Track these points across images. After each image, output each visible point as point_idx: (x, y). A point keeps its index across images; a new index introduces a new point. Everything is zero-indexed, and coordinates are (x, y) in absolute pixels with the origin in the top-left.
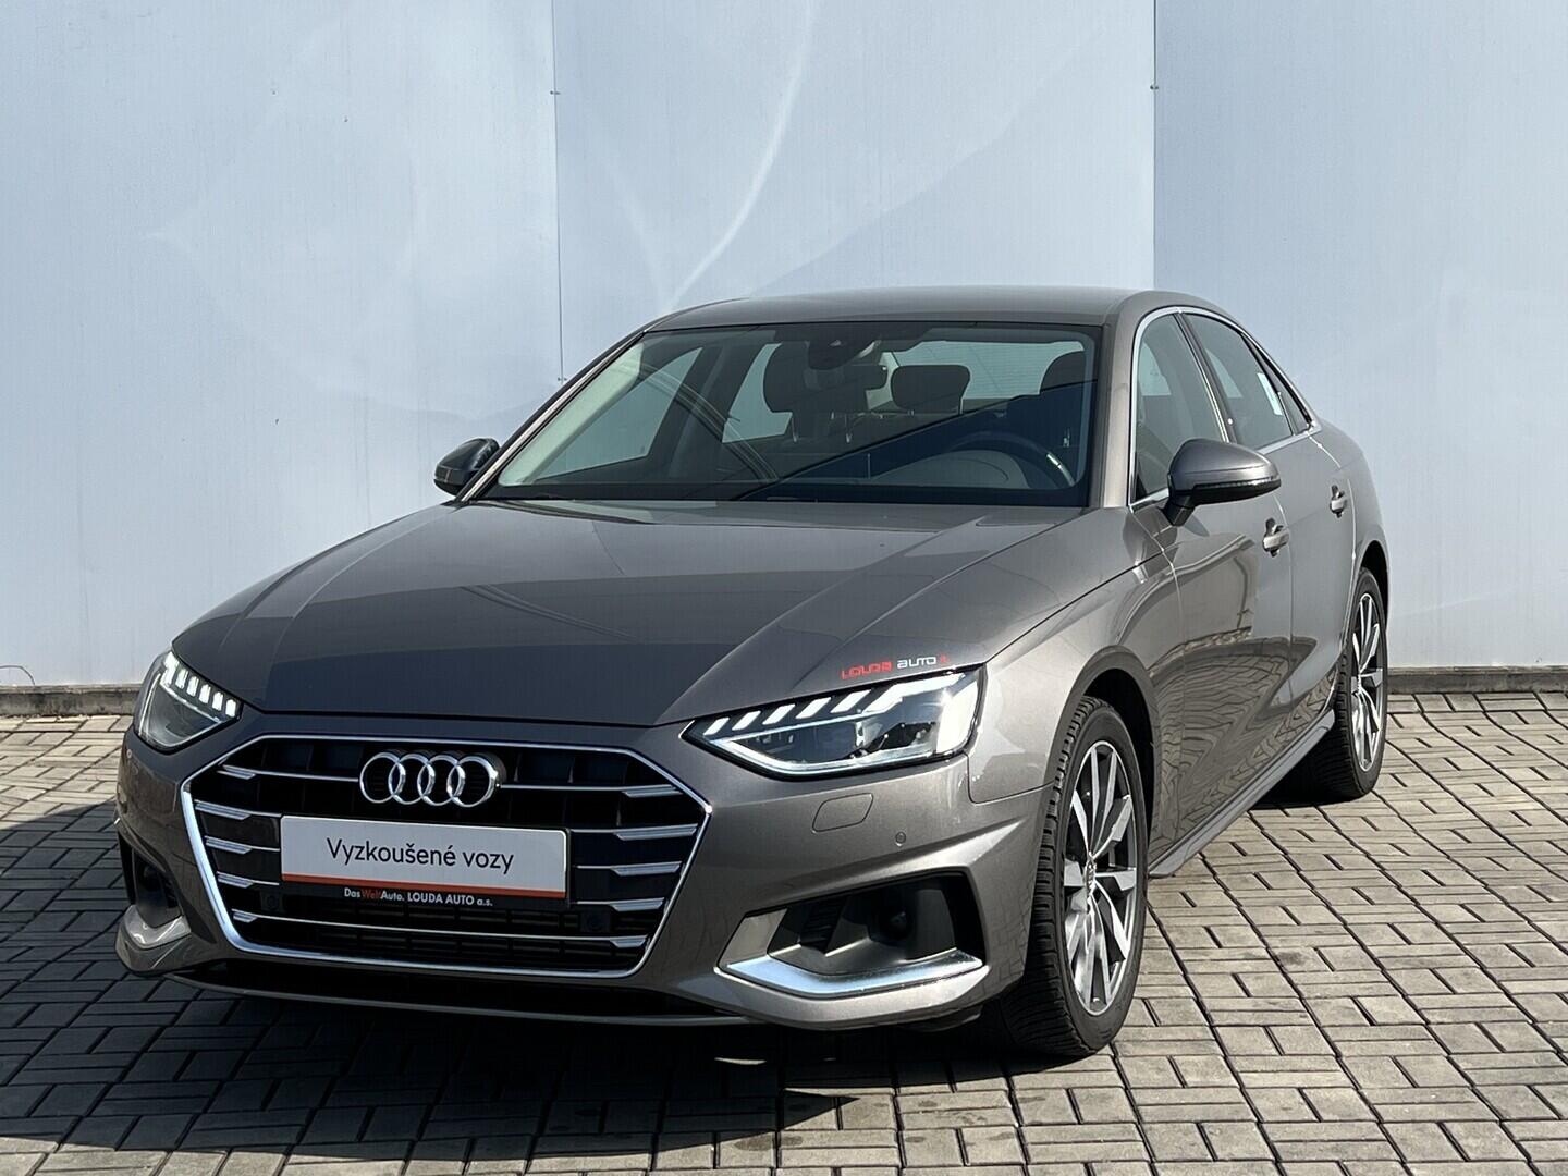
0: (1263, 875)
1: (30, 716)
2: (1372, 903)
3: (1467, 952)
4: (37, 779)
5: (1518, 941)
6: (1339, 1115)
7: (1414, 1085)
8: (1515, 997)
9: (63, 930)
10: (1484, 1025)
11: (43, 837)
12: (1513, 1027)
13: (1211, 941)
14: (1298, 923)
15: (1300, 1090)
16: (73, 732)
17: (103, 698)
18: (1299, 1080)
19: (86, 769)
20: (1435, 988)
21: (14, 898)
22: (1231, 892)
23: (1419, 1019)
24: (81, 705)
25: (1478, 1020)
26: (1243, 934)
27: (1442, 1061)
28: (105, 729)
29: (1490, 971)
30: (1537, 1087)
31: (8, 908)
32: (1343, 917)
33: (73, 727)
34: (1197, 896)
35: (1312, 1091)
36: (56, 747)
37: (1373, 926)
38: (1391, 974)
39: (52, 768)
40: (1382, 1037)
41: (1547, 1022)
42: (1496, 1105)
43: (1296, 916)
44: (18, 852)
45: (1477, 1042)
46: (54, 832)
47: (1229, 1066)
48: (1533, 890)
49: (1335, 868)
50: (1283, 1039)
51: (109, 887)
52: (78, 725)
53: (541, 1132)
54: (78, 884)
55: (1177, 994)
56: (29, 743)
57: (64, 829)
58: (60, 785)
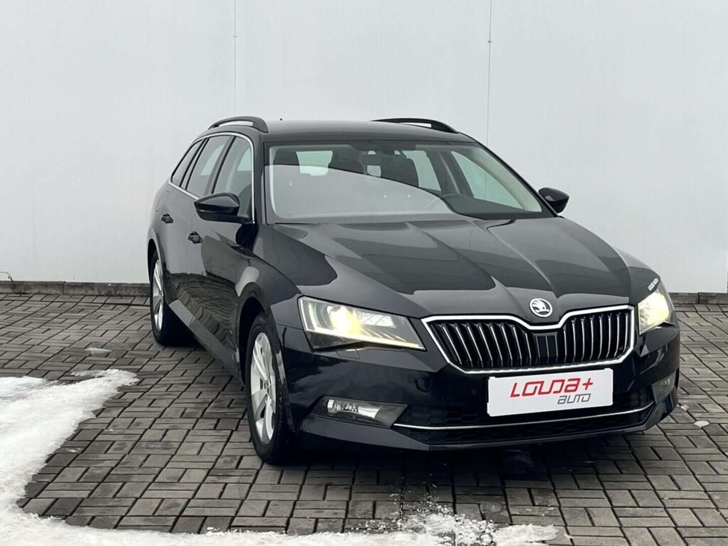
4: (5, 321)
16: (26, 301)
17: (40, 287)
19: (26, 317)
24: (31, 290)
28: (39, 300)
33: (26, 299)
36: (17, 307)
39: (12, 316)
51: (18, 368)
52: (28, 298)
53: (153, 481)
54: (6, 366)
56: (7, 305)
57: (7, 343)
58: (12, 324)
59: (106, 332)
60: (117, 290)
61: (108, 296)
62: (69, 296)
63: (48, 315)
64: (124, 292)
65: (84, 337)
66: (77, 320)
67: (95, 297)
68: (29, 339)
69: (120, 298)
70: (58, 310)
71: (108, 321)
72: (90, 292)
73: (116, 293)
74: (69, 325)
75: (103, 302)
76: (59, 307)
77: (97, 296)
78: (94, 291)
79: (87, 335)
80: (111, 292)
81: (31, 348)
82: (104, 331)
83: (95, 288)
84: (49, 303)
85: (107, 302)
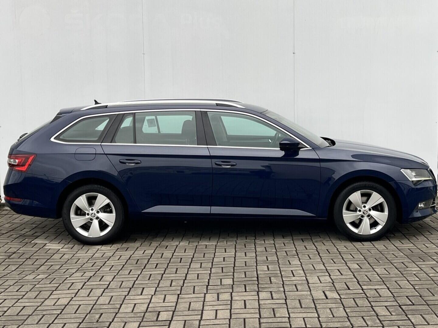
0: (310, 255)
2: (335, 263)
3: (355, 277)
4: (9, 228)
5: (369, 274)
6: (312, 325)
7: (334, 317)
8: (364, 290)
10: (355, 299)
12: (362, 300)
13: (292, 274)
14: (315, 270)
15: (304, 318)
18: (304, 315)
19: (22, 225)
20: (344, 288)
22: (301, 260)
23: (339, 298)
25: (354, 297)
26: (300, 273)
27: (342, 309)
29: (360, 283)
30: (364, 317)
32: (327, 267)
34: (292, 261)
35: (307, 319)
37: (334, 270)
38: (334, 283)
39: (13, 224)
40: (329, 302)
41: (371, 297)
42: (352, 322)
43: (315, 267)
45: (352, 304)
46: (8, 243)
47: (288, 311)
48: (376, 260)
49: (328, 253)
50: (303, 303)
54: (11, 257)
55: (280, 290)
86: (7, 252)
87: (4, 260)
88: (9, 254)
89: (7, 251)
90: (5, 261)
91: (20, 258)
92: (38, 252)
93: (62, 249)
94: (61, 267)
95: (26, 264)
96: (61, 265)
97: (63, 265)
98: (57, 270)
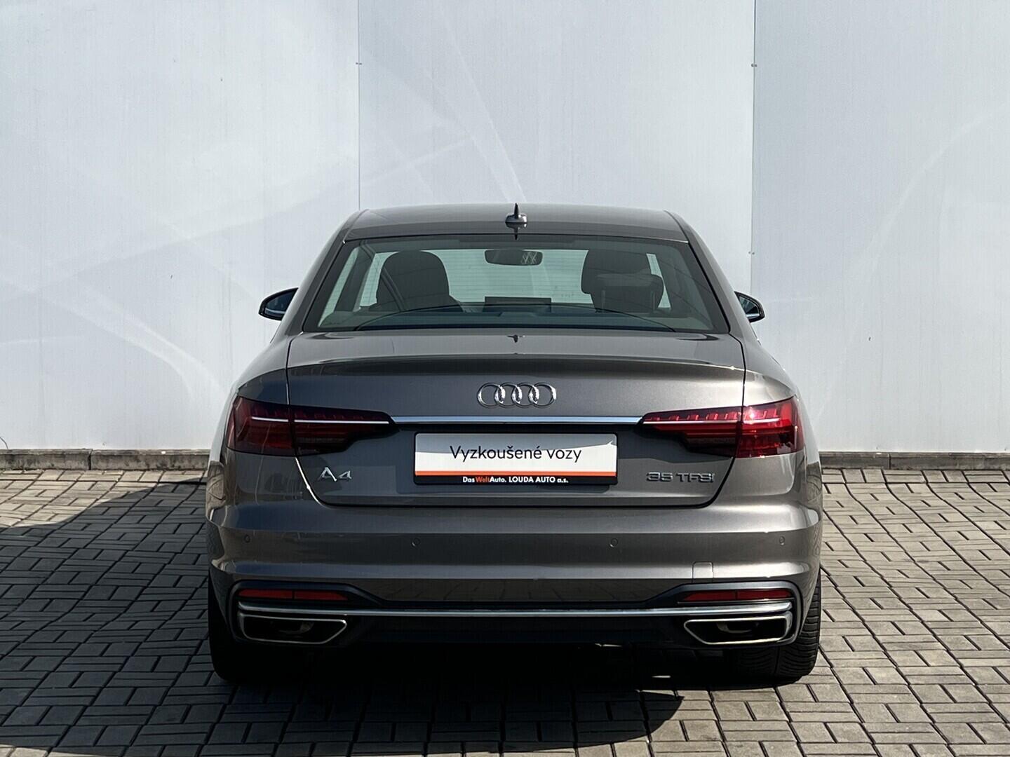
1: (5, 469)
3: (939, 640)
4: (15, 512)
5: (971, 634)
6: (848, 739)
8: (965, 668)
9: (42, 611)
10: (944, 686)
11: (22, 551)
12: (962, 687)
15: (825, 723)
16: (34, 481)
17: (53, 458)
18: (825, 717)
19: (45, 505)
20: (917, 663)
21: (9, 589)
23: (905, 683)
24: (39, 462)
25: (941, 683)
27: (916, 707)
28: (55, 479)
29: (952, 652)
30: (973, 725)
31: (4, 597)
33: (33, 477)
36: (24, 490)
37: (881, 623)
39: (23, 505)
41: (984, 684)
42: (946, 735)
44: (9, 560)
46: (29, 547)
47: (783, 708)
48: (986, 602)
49: (861, 585)
51: (69, 584)
52: (37, 475)
54: (49, 581)
56: (5, 488)
57: (36, 545)
58: (30, 516)
59: (178, 527)
60: (175, 462)
61: (163, 470)
62: (100, 473)
63: (76, 502)
64: (186, 464)
65: (148, 534)
66: (127, 509)
67: (142, 472)
68: (66, 539)
69: (180, 472)
70: (89, 494)
71: (175, 508)
72: (133, 465)
73: (173, 466)
74: (118, 517)
75: (157, 481)
76: (89, 490)
77: (145, 470)
78: (139, 463)
79: (152, 531)
80: (165, 465)
81: (75, 552)
82: (176, 526)
83: (141, 458)
84: (73, 483)
85: (161, 481)
86: (33, 569)
87: (34, 586)
88: (42, 574)
89: (33, 566)
90: (37, 590)
91: (73, 582)
92: (111, 570)
93: (169, 563)
94: (183, 606)
95: (93, 597)
96: (183, 601)
97: (186, 601)
98: (176, 612)
